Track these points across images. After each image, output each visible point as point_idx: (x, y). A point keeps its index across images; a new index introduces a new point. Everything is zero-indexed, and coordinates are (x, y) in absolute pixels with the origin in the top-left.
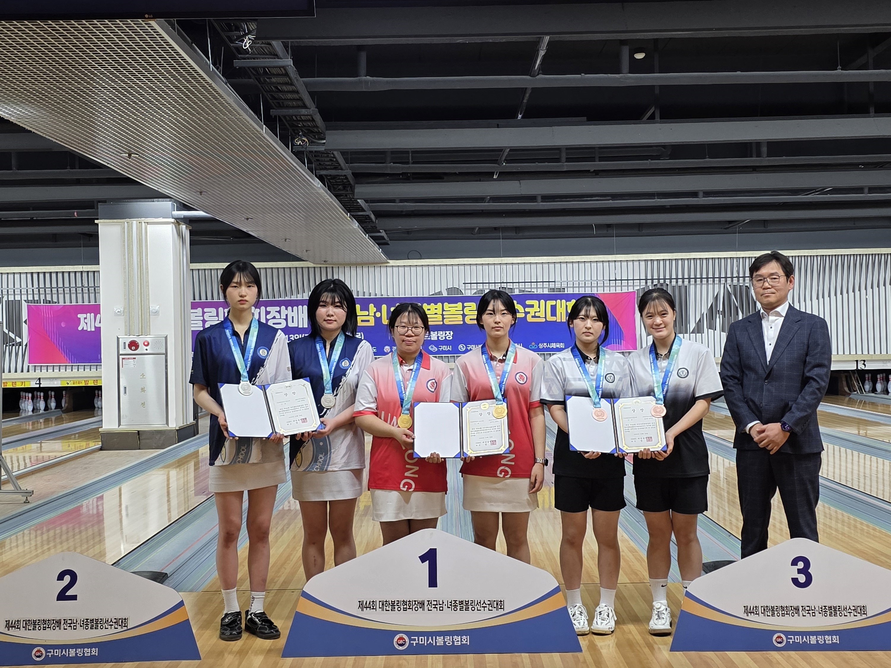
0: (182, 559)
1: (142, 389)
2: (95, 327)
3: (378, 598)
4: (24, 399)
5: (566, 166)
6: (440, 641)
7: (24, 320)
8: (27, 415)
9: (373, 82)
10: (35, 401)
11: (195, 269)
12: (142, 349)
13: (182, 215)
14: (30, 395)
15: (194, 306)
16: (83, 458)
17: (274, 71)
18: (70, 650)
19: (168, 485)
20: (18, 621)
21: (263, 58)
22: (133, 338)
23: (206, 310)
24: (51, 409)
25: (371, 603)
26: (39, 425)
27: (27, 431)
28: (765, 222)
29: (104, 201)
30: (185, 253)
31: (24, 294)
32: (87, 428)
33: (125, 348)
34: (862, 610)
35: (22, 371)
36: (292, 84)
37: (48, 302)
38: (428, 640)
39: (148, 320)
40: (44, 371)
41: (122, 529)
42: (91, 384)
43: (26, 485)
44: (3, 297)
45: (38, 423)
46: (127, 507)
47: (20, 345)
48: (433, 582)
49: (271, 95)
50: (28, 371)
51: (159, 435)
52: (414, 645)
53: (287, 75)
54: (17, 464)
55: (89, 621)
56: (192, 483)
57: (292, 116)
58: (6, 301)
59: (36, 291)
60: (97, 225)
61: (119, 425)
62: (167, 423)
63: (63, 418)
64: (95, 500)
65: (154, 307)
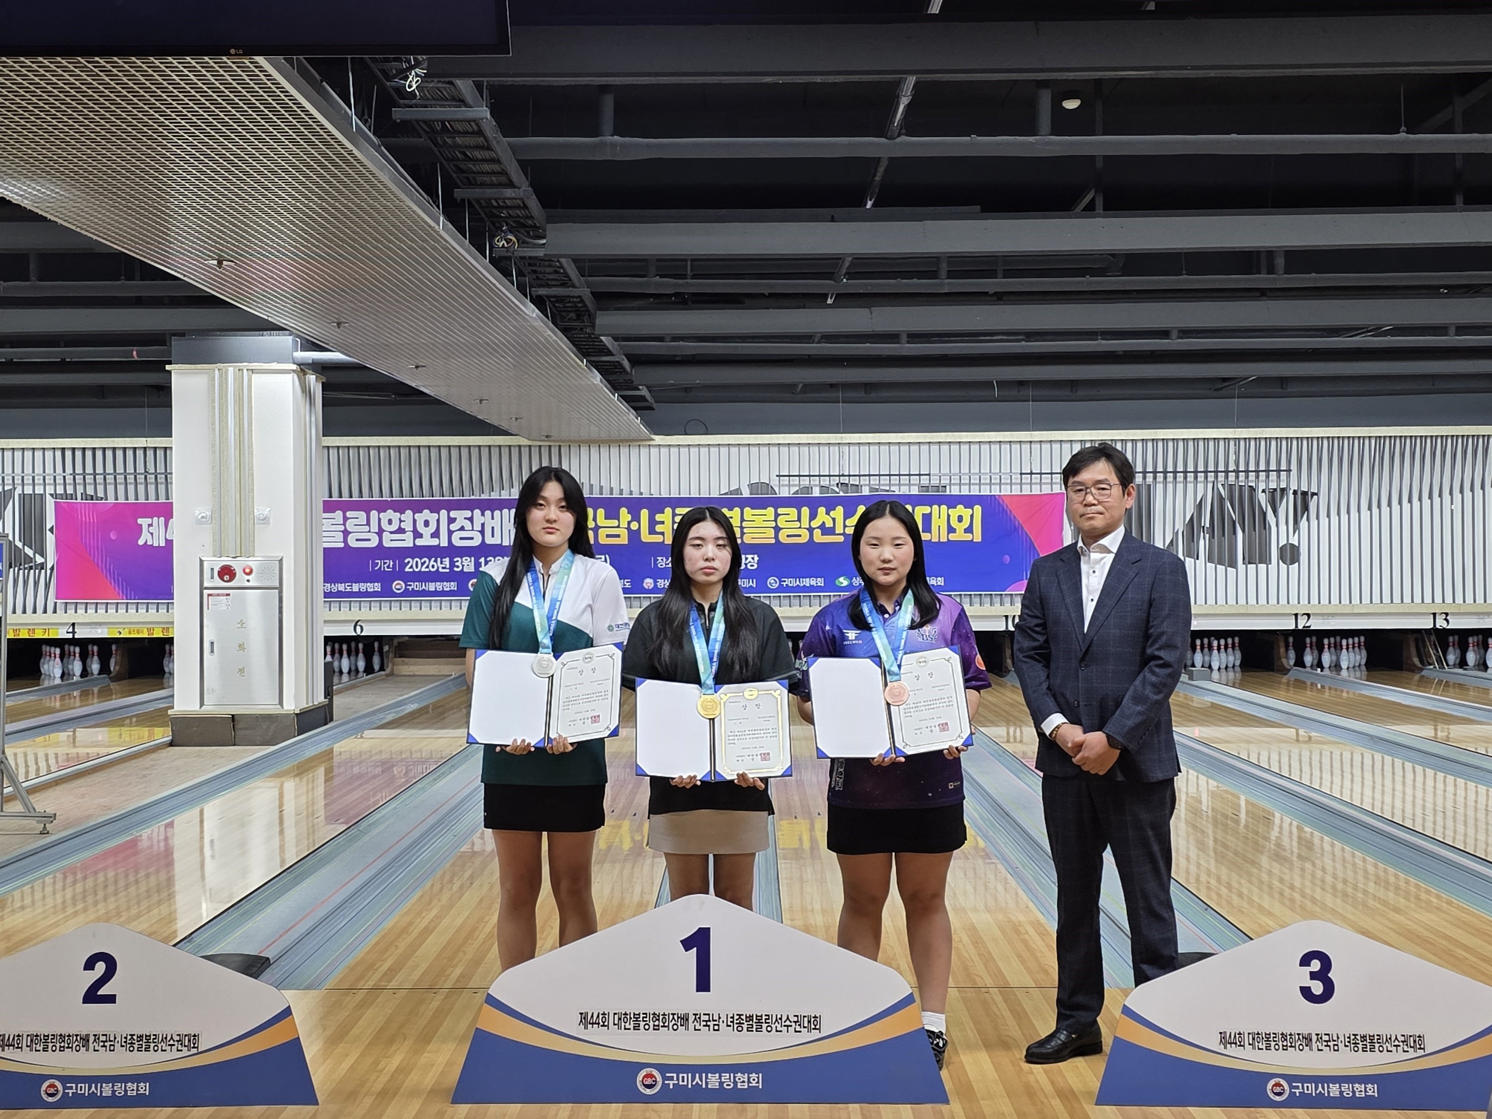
0: (294, 935)
1: (240, 646)
2: (166, 539)
3: (611, 1008)
4: (48, 658)
5: (947, 285)
6: (713, 1081)
7: (48, 527)
8: (52, 684)
9: (623, 146)
10: (65, 660)
11: (332, 447)
12: (240, 579)
13: (309, 358)
14: (58, 651)
15: (329, 507)
16: (141, 759)
17: (458, 127)
18: (104, 1085)
19: (281, 805)
20: (19, 1036)
21: (441, 106)
22: (226, 561)
23: (349, 514)
24: (93, 674)
25: (601, 1016)
26: (72, 700)
27: (52, 711)
28: (1283, 380)
29: (181, 334)
30: (313, 419)
31: (49, 484)
32: (151, 707)
33: (212, 578)
34: (1417, 1042)
35: (45, 611)
36: (489, 148)
37: (89, 497)
38: (693, 1079)
39: (251, 532)
40: (81, 611)
41: (203, 877)
42: (158, 634)
43: (44, 803)
44: (15, 489)
45: (70, 699)
46: (212, 841)
47: (42, 568)
48: (703, 984)
49: (456, 166)
50: (55, 612)
51: (268, 723)
52: (671, 1087)
53: (480, 133)
54: (34, 767)
55: (135, 1037)
56: (321, 803)
57: (490, 200)
58: (20, 495)
59: (70, 479)
60: (170, 372)
61: (202, 704)
62: (281, 703)
63: (111, 690)
64: (162, 829)
65: (260, 510)
